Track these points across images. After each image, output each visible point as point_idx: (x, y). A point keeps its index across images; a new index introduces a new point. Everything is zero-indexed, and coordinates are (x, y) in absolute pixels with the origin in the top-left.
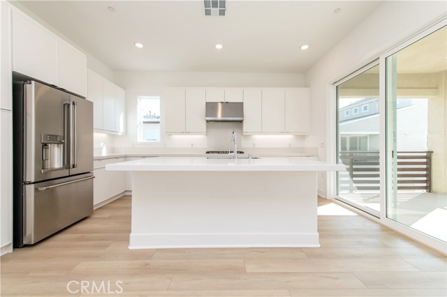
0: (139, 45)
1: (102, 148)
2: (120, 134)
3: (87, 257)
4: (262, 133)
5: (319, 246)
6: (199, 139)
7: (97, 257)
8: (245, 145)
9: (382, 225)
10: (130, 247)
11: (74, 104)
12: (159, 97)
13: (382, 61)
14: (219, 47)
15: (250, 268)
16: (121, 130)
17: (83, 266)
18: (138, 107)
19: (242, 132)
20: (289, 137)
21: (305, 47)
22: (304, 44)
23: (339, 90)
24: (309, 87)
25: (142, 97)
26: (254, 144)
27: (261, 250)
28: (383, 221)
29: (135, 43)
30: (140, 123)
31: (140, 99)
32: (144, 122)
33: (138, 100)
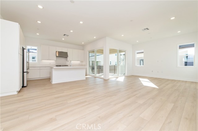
6: (52, 62)
12: (37, 47)
19: (67, 60)
21: (83, 43)
28: (95, 76)
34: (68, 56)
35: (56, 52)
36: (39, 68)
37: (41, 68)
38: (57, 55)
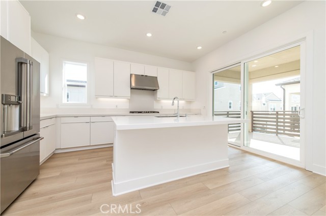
9: (242, 150)
12: (86, 65)
13: (242, 64)
14: (149, 35)
16: (46, 91)
18: (63, 71)
20: (183, 102)
21: (199, 48)
22: (199, 46)
23: (215, 77)
25: (66, 62)
30: (65, 86)
31: (65, 63)
32: (68, 85)
34: (158, 87)
35: (131, 75)
36: (87, 119)
37: (93, 119)
38: (133, 85)
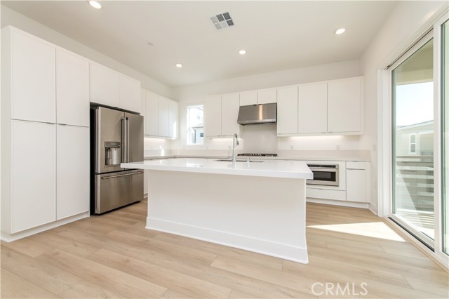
0: (179, 66)
1: (161, 150)
2: (173, 139)
3: (120, 228)
4: (298, 134)
5: (306, 262)
7: (125, 229)
8: (281, 147)
10: (146, 227)
11: (127, 119)
14: (242, 52)
15: (217, 263)
16: (174, 135)
17: (115, 233)
18: (188, 115)
19: (276, 134)
20: (337, 138)
21: (340, 31)
24: (363, 75)
26: (292, 147)
27: (241, 252)
28: (438, 255)
29: (175, 64)
30: (189, 129)
33: (188, 110)
